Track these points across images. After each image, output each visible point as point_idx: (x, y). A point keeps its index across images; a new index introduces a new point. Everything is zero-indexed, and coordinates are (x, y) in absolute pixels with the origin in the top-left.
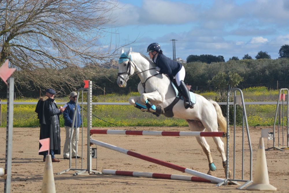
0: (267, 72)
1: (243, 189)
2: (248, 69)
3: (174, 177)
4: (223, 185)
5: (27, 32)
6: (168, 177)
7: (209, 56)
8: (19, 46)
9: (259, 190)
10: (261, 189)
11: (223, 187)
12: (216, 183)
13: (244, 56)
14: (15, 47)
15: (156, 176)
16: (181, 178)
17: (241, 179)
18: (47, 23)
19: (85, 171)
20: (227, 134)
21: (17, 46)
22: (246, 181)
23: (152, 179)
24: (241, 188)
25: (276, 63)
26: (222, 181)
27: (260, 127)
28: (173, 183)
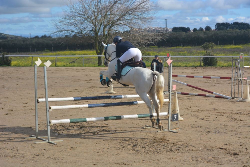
0: (214, 37)
1: (239, 101)
2: (205, 36)
3: (207, 96)
4: (230, 99)
5: (119, 24)
6: (205, 96)
7: (183, 27)
8: (115, 30)
9: (246, 102)
10: (247, 101)
11: (230, 101)
12: (227, 98)
13: (199, 28)
14: (113, 31)
15: (199, 95)
16: (211, 96)
17: (238, 97)
18: (128, 20)
19: (167, 92)
20: (232, 78)
21: (114, 30)
22: (240, 98)
23: (198, 96)
24: (238, 101)
25: (217, 33)
26: (230, 98)
27: (224, 67)
28: (208, 98)
